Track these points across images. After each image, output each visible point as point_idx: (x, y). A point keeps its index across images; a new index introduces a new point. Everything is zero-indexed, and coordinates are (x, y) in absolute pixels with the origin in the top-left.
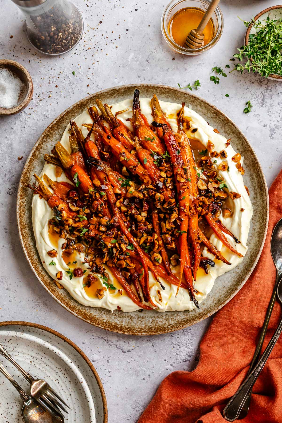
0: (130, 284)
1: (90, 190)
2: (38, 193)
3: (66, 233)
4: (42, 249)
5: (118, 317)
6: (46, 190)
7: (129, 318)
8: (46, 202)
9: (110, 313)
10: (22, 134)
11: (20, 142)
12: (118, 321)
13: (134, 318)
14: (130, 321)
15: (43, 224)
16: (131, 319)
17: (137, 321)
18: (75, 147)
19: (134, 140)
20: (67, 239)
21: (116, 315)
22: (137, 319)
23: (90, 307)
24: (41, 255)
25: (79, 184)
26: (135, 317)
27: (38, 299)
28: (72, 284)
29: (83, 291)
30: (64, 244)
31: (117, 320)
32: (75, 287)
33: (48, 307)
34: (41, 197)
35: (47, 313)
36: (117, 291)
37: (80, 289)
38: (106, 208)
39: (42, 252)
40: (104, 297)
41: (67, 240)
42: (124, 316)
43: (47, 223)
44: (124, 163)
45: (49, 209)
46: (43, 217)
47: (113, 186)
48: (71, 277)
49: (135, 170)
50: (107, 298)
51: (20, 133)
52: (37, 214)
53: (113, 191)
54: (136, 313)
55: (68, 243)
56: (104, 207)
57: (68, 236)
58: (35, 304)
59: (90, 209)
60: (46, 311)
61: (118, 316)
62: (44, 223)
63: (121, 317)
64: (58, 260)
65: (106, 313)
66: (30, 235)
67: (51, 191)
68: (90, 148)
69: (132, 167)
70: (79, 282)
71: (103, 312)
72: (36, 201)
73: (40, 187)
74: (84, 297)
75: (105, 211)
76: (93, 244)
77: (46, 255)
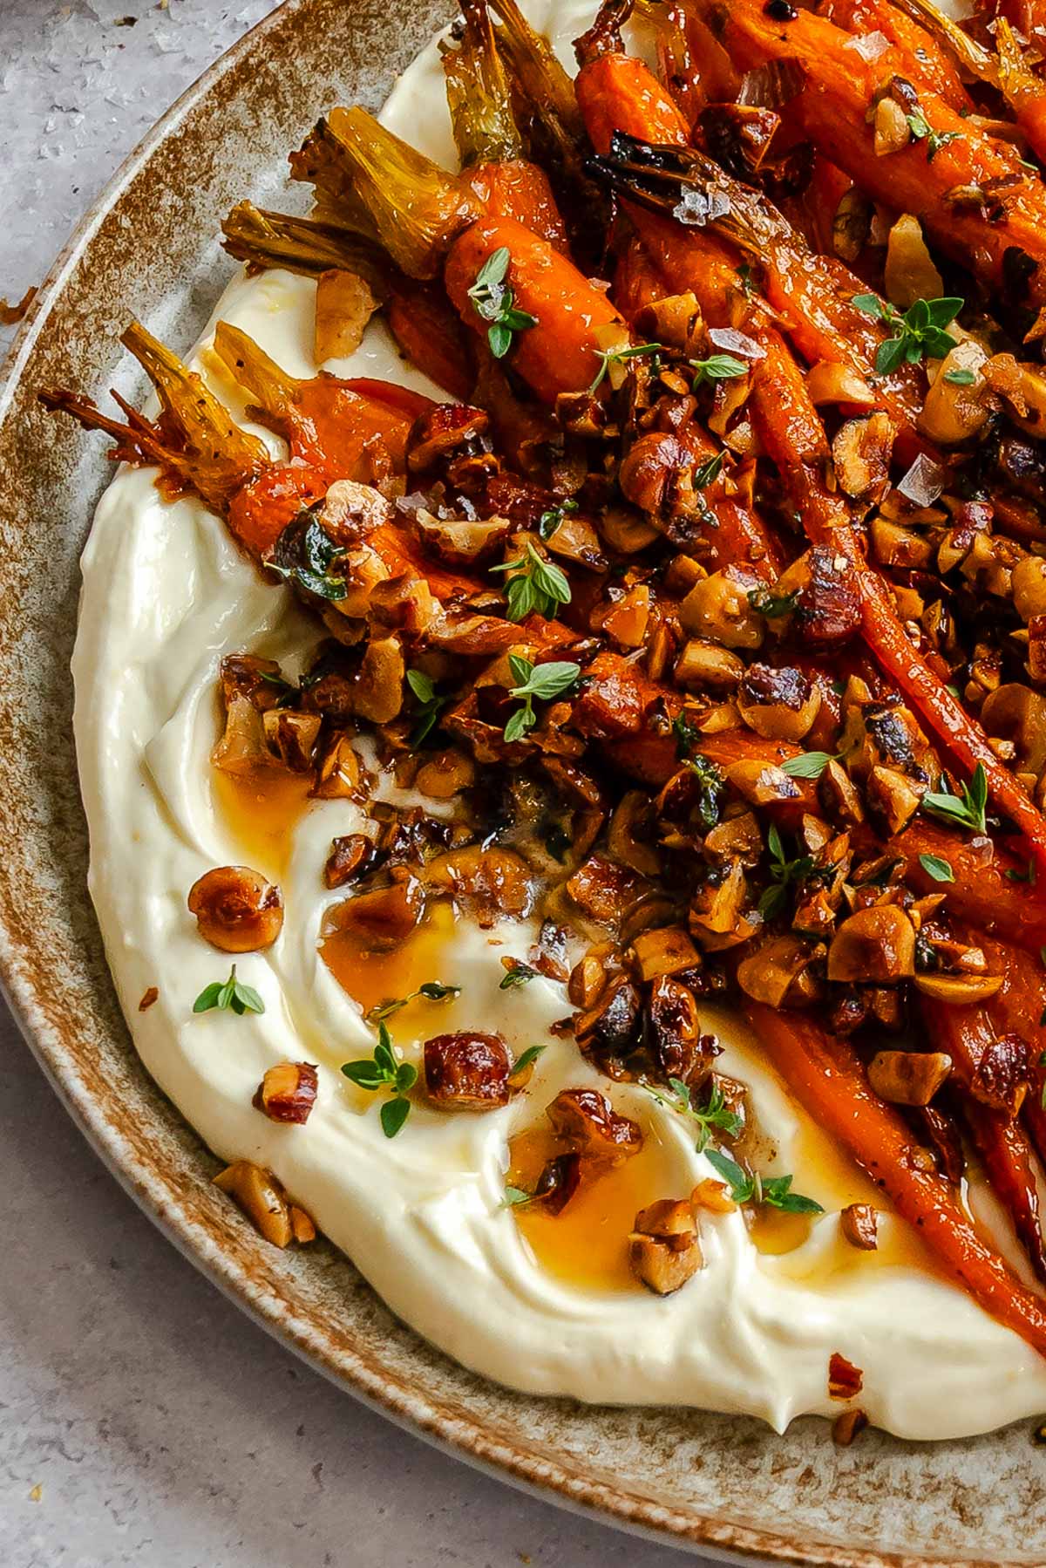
0: (949, 1169)
1: (608, 354)
2: (148, 460)
3: (371, 764)
4: (138, 888)
5: (833, 1494)
6: (220, 428)
7: (943, 1501)
8: (212, 523)
9: (755, 1463)
10: (46, 152)
11: (29, 200)
12: (833, 1519)
13: (987, 1500)
14: (952, 1522)
15: (174, 691)
16: (959, 1508)
17: (1021, 1523)
18: (495, 125)
19: (990, 43)
20: (381, 811)
21: (809, 1473)
22: (1018, 1508)
23: (569, 1408)
24: (120, 941)
25: (520, 333)
26: (1003, 1489)
27: (52, 1396)
28: (402, 1171)
29: (504, 1232)
30: (345, 841)
31: (819, 1513)
32: (426, 1189)
33: (145, 1462)
34: (177, 485)
35: (128, 1516)
36: (825, 1227)
37: (480, 1210)
38: (740, 500)
39: (139, 914)
40: (703, 1276)
41: (373, 815)
42: (895, 1481)
43: (212, 672)
44: (905, 177)
45: (232, 568)
46: (179, 635)
47: (805, 356)
48: (392, 1119)
49: (998, 211)
50: (728, 1285)
51: (30, 148)
52: (126, 604)
53: (811, 392)
54: (1008, 1461)
55: (380, 841)
56: (731, 487)
57: (386, 788)
58: (23, 1434)
59: (598, 529)
60: (127, 1494)
61: (827, 1487)
62: (178, 676)
63: (864, 1490)
64: (287, 985)
65: (711, 1458)
66: (43, 816)
67: (272, 447)
68: (615, 91)
69: (973, 189)
70: (468, 1156)
71: (689, 1449)
72: (128, 514)
73: (168, 416)
74: (507, 1280)
75: (736, 528)
76: (619, 830)
77: (179, 932)
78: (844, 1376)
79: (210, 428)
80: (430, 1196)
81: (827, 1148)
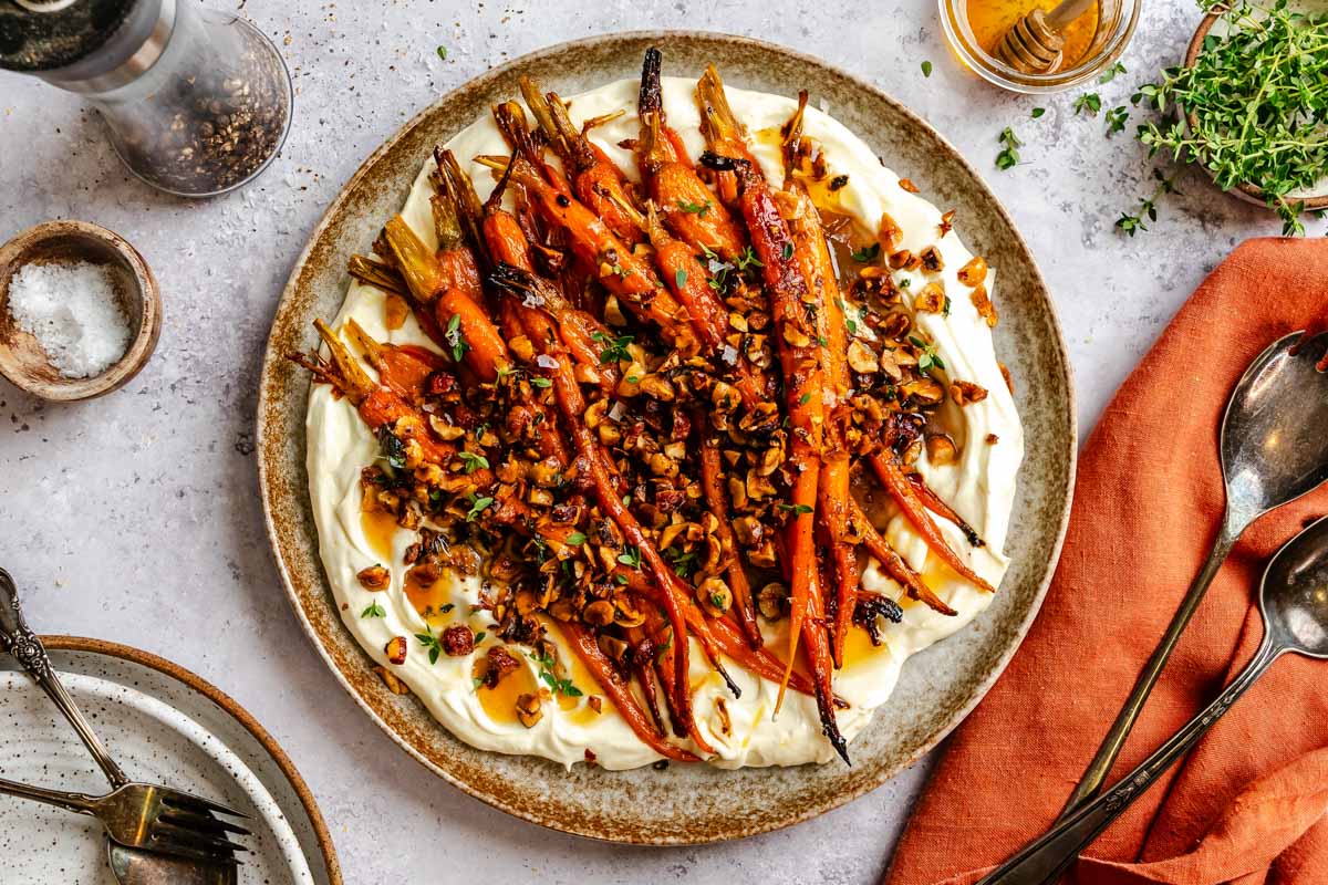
0: (625, 679)
1: (500, 371)
2: (327, 381)
3: (418, 513)
4: (338, 563)
5: (587, 787)
6: (354, 370)
7: (623, 790)
8: (354, 410)
9: (560, 774)
12: (587, 798)
13: (638, 790)
14: (626, 798)
15: (345, 485)
16: (628, 792)
17: (649, 799)
18: (452, 232)
19: (645, 212)
20: (423, 531)
21: (578, 779)
22: (648, 794)
23: (496, 755)
24: (334, 583)
25: (465, 351)
26: (643, 785)
28: (437, 679)
29: (474, 702)
30: (411, 548)
31: (582, 795)
32: (445, 687)
34: (338, 393)
36: (584, 701)
37: (465, 695)
38: (551, 430)
39: (339, 574)
40: (542, 722)
41: (420, 534)
42: (607, 782)
43: (358, 477)
44: (612, 284)
45: (365, 434)
46: (345, 460)
47: (574, 359)
48: (434, 656)
49: (648, 307)
50: (551, 724)
52: (325, 448)
53: (576, 377)
54: (645, 775)
55: (424, 544)
56: (547, 425)
57: (424, 521)
59: (498, 435)
61: (585, 784)
62: (345, 480)
63: (597, 785)
64: (393, 601)
65: (545, 772)
66: (300, 518)
67: (372, 375)
68: (499, 235)
69: (638, 297)
70: (460, 672)
71: (538, 770)
72: (322, 406)
73: (333, 360)
74: (475, 721)
75: (549, 440)
76: (509, 546)
77: (352, 582)
78: (589, 755)
79: (350, 370)
80: (447, 690)
81: (584, 669)
